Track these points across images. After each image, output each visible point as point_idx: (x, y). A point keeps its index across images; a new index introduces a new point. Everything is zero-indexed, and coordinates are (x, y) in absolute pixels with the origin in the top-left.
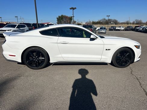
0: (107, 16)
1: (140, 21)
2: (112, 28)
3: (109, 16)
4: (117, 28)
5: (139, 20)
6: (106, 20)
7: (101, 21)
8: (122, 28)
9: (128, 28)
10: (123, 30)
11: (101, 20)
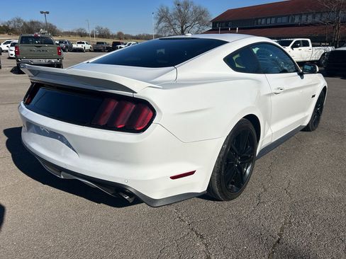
0: (42, 13)
1: (107, 30)
2: (63, 45)
3: (48, 13)
4: (75, 46)
5: (104, 28)
6: (25, 23)
7: (11, 26)
8: (88, 47)
9: (100, 45)
10: (90, 51)
11: (10, 22)
